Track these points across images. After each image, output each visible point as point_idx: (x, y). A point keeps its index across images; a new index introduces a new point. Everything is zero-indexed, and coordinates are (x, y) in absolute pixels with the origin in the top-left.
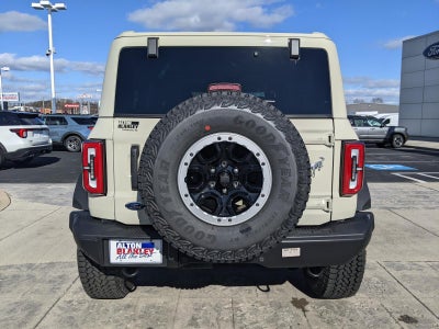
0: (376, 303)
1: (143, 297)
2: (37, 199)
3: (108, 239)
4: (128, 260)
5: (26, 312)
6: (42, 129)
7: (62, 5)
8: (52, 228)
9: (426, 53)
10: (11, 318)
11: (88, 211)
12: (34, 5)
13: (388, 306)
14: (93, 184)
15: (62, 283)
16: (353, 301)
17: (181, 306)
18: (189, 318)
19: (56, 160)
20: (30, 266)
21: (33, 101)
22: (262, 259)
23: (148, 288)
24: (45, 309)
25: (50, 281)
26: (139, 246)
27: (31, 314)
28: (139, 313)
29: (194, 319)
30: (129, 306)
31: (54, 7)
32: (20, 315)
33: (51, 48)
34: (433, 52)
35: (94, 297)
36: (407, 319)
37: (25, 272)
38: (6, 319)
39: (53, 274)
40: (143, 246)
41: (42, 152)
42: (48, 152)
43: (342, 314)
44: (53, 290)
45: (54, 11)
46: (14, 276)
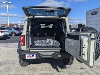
0: (76, 66)
1: (32, 66)
2: (7, 47)
3: (25, 54)
4: (29, 58)
5: (8, 69)
6: (6, 31)
7: (10, 3)
8: (11, 53)
9: (91, 14)
10: (5, 70)
11: (21, 49)
12: (4, 2)
13: (79, 66)
14: (22, 44)
15: (15, 64)
16: (72, 65)
17: (39, 67)
18: (41, 69)
19: (9, 38)
20: (8, 61)
21: (3, 24)
22: (54, 57)
23: (32, 64)
24: (12, 69)
25: (12, 63)
26: (31, 55)
27: (9, 70)
28: (31, 69)
29: (42, 69)
30: (29, 68)
31: (8, 3)
32: (7, 70)
33: (8, 12)
34: (93, 14)
35: (22, 66)
36: (82, 68)
37: (7, 62)
38: (4, 71)
39: (12, 62)
40: (32, 55)
41: (7, 36)
42: (8, 36)
43: (70, 68)
44: (13, 65)
45: (8, 4)
46: (5, 63)
